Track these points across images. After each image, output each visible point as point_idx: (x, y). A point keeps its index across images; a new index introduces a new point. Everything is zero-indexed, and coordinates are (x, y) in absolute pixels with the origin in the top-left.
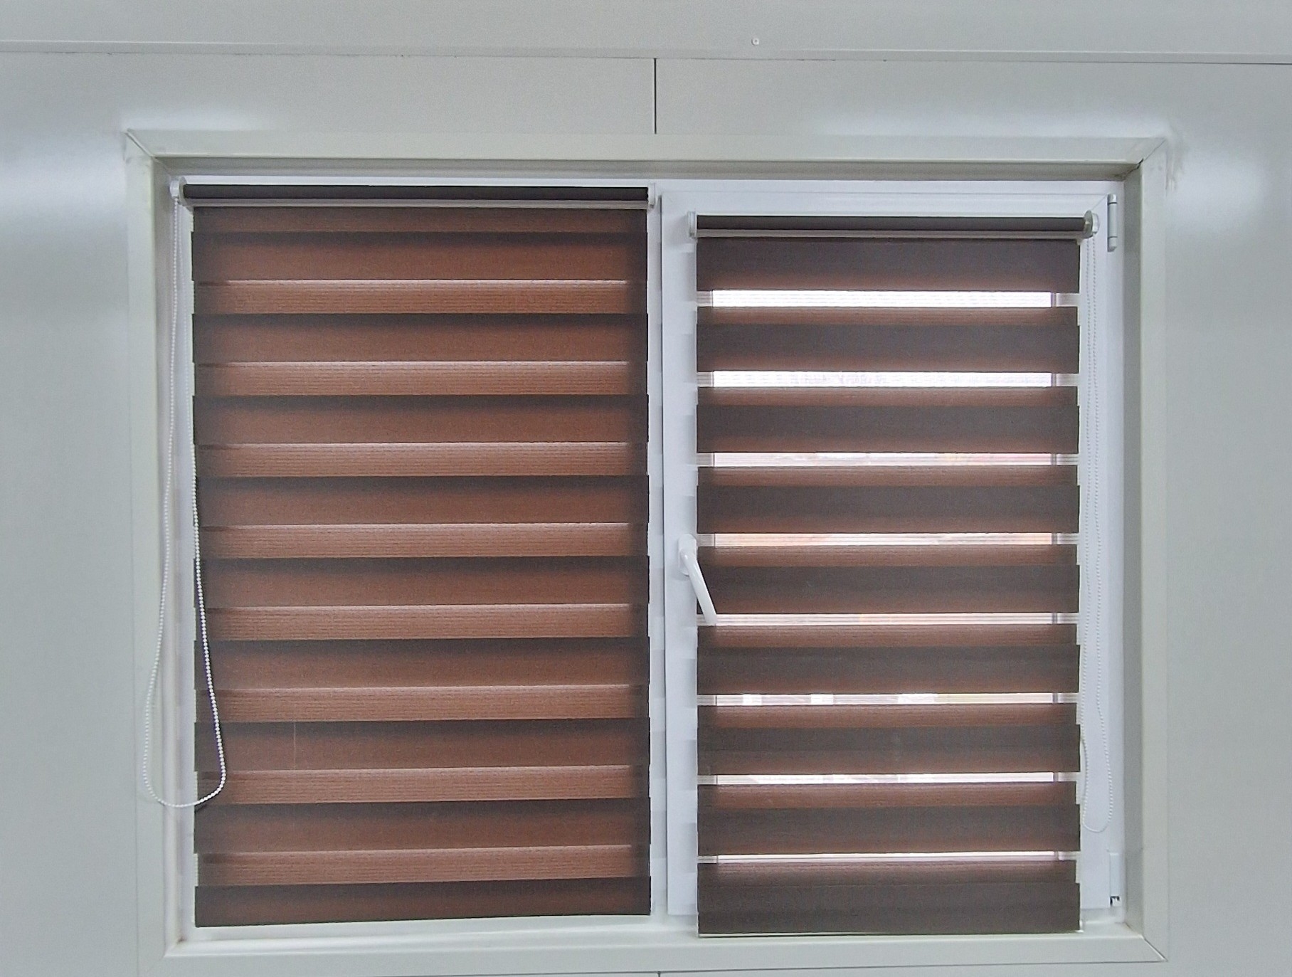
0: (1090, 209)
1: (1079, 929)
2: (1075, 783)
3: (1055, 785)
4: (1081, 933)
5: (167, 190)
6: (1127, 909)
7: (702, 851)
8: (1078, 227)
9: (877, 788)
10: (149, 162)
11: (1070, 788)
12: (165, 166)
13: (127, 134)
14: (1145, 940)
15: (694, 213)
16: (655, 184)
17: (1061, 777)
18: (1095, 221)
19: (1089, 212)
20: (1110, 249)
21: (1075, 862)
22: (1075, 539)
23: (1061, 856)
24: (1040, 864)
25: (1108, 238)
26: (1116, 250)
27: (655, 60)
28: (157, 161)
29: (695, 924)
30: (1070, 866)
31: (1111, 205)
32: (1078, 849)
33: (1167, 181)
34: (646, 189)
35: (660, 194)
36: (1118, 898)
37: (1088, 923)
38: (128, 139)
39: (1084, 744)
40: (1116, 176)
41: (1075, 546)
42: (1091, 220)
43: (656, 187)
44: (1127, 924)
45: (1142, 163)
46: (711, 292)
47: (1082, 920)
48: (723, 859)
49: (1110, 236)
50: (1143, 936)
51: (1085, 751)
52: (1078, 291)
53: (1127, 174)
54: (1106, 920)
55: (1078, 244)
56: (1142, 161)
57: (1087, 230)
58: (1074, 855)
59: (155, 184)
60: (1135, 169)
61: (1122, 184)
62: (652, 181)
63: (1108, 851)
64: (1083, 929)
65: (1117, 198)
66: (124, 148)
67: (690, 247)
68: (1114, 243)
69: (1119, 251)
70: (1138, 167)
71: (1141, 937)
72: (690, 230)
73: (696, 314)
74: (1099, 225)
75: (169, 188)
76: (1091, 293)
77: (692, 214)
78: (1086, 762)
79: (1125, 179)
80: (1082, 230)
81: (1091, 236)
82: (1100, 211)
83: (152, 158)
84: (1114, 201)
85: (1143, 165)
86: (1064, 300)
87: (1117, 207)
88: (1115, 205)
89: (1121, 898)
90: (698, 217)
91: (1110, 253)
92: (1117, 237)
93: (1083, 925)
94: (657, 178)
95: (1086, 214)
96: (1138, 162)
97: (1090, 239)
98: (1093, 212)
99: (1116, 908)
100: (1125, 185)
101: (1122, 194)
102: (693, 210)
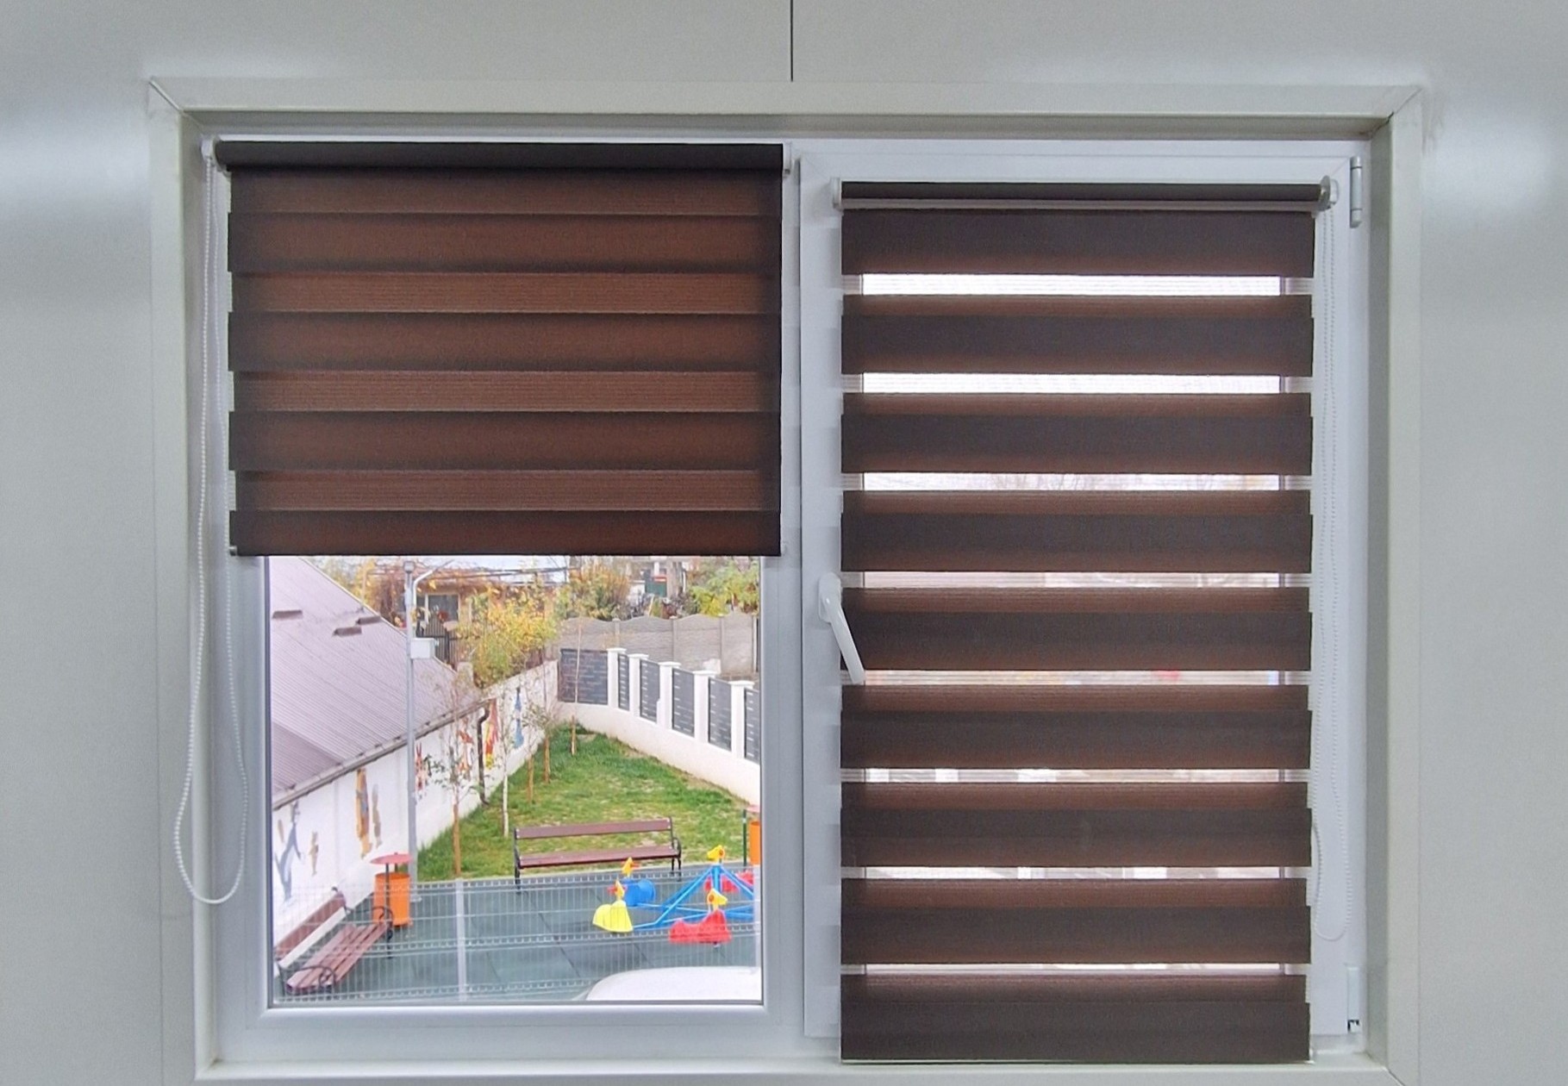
0: (1326, 174)
1: (1308, 1059)
2: (1305, 880)
3: (1281, 881)
4: (1311, 1064)
5: (197, 150)
6: (1368, 1035)
7: (847, 958)
8: (1311, 196)
9: (1060, 883)
10: (177, 117)
11: (1299, 886)
12: (196, 121)
13: (150, 83)
14: (1390, 1072)
15: (839, 179)
16: (791, 143)
17: (1288, 872)
18: (1333, 189)
19: (1326, 179)
20: (1353, 225)
21: (1304, 977)
22: (1308, 580)
23: (1288, 969)
24: (1260, 980)
25: (1351, 211)
26: (1361, 225)
28: (186, 115)
29: (837, 1050)
30: (1299, 982)
31: (1355, 170)
32: (1308, 961)
33: (1424, 141)
34: (781, 147)
35: (797, 157)
36: (1358, 1022)
37: (1319, 1052)
38: (151, 90)
39: (1316, 833)
40: (1361, 134)
41: (1307, 590)
42: (1328, 188)
43: (794, 148)
44: (1369, 1055)
45: (1393, 117)
46: (860, 276)
47: (1313, 1049)
48: (873, 969)
49: (1353, 207)
50: (1387, 1066)
51: (1318, 842)
52: (1311, 276)
53: (1374, 131)
54: (1342, 1050)
55: (1313, 217)
56: (1391, 115)
57: (1322, 200)
58: (1302, 969)
59: (183, 144)
60: (1384, 125)
61: (1368, 144)
62: (789, 140)
63: (1346, 964)
64: (1314, 1060)
65: (1362, 162)
66: (147, 100)
67: (834, 222)
68: (1357, 216)
69: (1364, 228)
70: (1388, 122)
71: (1385, 1069)
72: (834, 199)
73: (842, 304)
74: (1338, 193)
75: (200, 149)
76: (1329, 275)
77: (836, 181)
78: (1320, 855)
79: (1372, 137)
80: (1317, 200)
81: (1329, 207)
82: (1341, 178)
83: (180, 112)
84: (1359, 165)
85: (1394, 120)
86: (1294, 286)
87: (1362, 173)
88: (1359, 170)
89: (1360, 1023)
90: (844, 184)
91: (1353, 230)
92: (1361, 209)
93: (1315, 1054)
94: (794, 137)
95: (1323, 181)
96: (1388, 115)
97: (1327, 212)
98: (1332, 177)
99: (1354, 1034)
100: (1372, 146)
101: (1367, 157)
102: (838, 175)
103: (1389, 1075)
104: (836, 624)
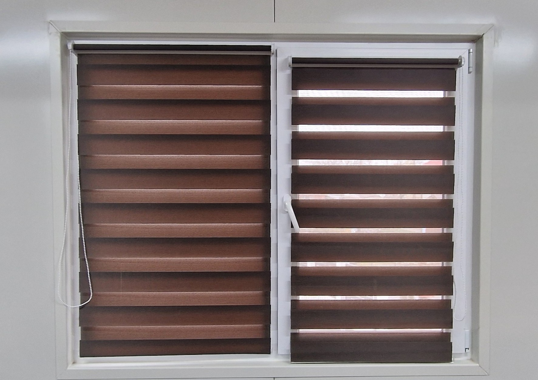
1: (451, 362)
2: (451, 300)
3: (442, 301)
6: (472, 353)
7: (293, 327)
8: (455, 63)
10: (59, 34)
11: (449, 302)
12: (66, 36)
13: (50, 23)
14: (480, 366)
15: (291, 56)
17: (445, 298)
18: (463, 60)
19: (460, 56)
21: (450, 333)
22: (452, 197)
23: (444, 331)
24: (435, 334)
25: (469, 68)
26: (472, 73)
28: (62, 34)
29: (289, 358)
30: (448, 335)
32: (452, 328)
33: (494, 43)
34: (270, 46)
35: (276, 49)
37: (456, 359)
39: (455, 284)
40: (472, 41)
41: (452, 200)
42: (461, 60)
43: (275, 45)
44: (472, 360)
46: (298, 91)
47: (453, 358)
48: (301, 331)
51: (455, 287)
52: (455, 90)
53: (477, 40)
54: (463, 358)
55: (456, 70)
56: (484, 34)
57: (459, 64)
58: (450, 330)
59: (61, 44)
62: (273, 43)
63: (465, 329)
64: (454, 362)
65: (473, 50)
66: (49, 28)
67: (289, 71)
68: (471, 70)
69: (473, 74)
70: (482, 37)
71: (478, 365)
72: (289, 64)
73: (291, 100)
74: (464, 62)
75: (67, 46)
76: (461, 91)
78: (456, 291)
79: (476, 42)
80: (457, 64)
81: (461, 66)
82: (465, 56)
84: (471, 51)
85: (484, 36)
86: (449, 94)
88: (471, 53)
89: (469, 349)
90: (293, 58)
91: (469, 74)
92: (472, 67)
93: (454, 360)
94: (275, 42)
96: (482, 34)
97: (461, 68)
98: (462, 56)
99: (467, 353)
100: (476, 45)
101: (475, 49)
102: (290, 56)
104: (290, 212)
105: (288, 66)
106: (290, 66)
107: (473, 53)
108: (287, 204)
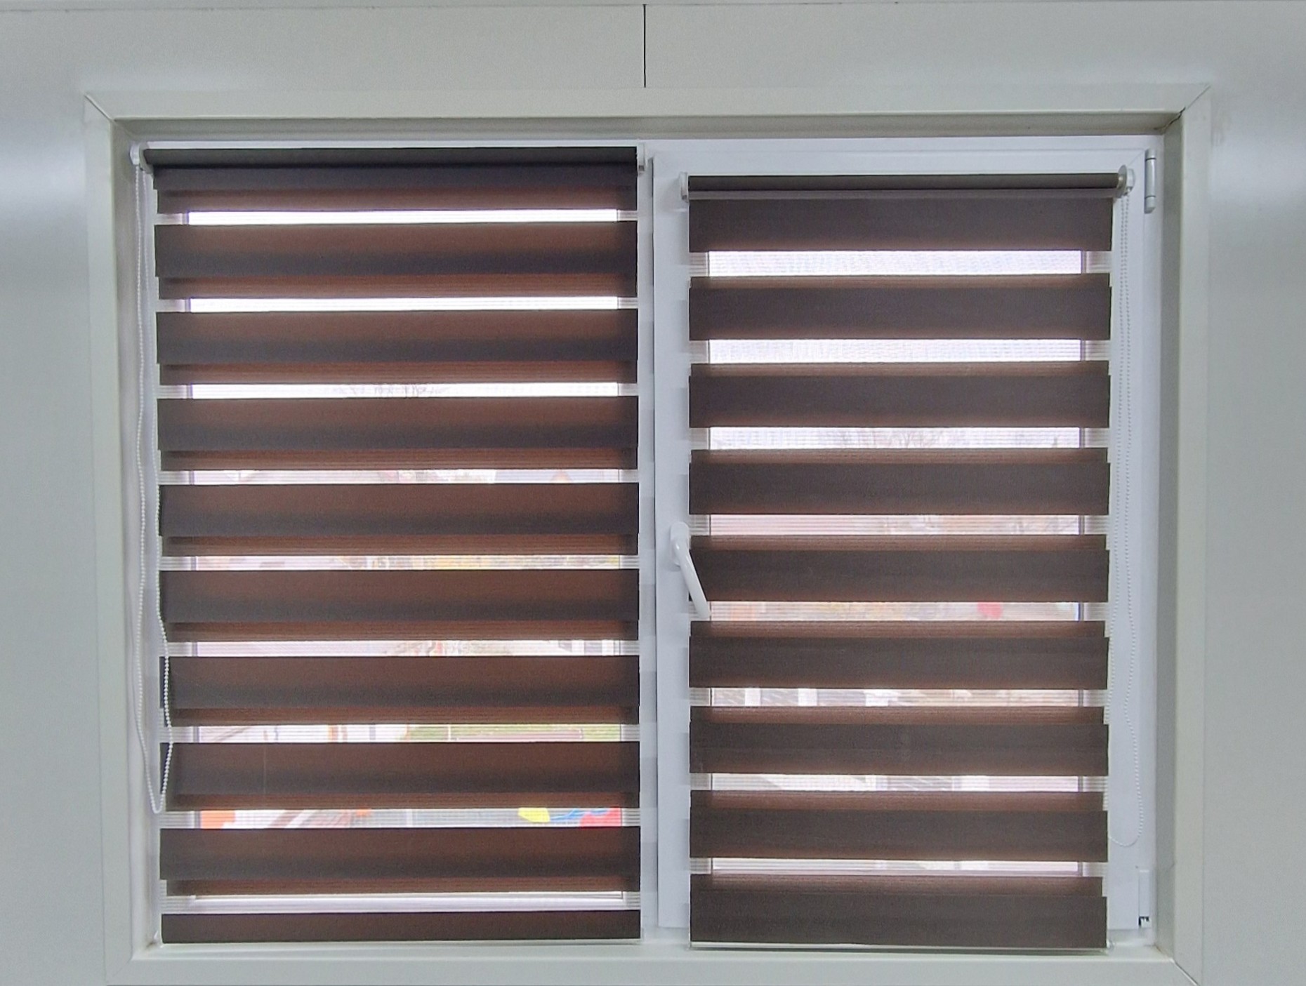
0: (1123, 163)
1: (1106, 951)
4: (1108, 955)
5: (128, 158)
6: (1157, 931)
7: (695, 854)
8: (1110, 185)
10: (109, 126)
12: (127, 129)
13: (86, 98)
14: (1177, 964)
15: (686, 173)
16: (643, 145)
18: (1129, 178)
19: (1123, 167)
20: (1148, 211)
21: (1101, 877)
23: (1085, 870)
25: (1146, 198)
26: (1154, 211)
27: (645, 6)
28: (118, 125)
29: (687, 938)
31: (1149, 161)
34: (635, 149)
35: (649, 156)
36: (1147, 919)
37: (1119, 944)
38: (86, 102)
40: (1156, 129)
42: (1125, 176)
43: (646, 149)
44: (1157, 947)
45: (1184, 112)
47: (1110, 941)
49: (1148, 195)
50: (1174, 959)
52: (1110, 250)
53: (1167, 126)
54: (1134, 942)
55: (1110, 204)
56: (1184, 109)
57: (1120, 188)
58: (1100, 869)
59: (114, 150)
60: (1176, 120)
61: (1162, 137)
62: (641, 141)
63: (1138, 868)
64: (1110, 951)
65: (1156, 153)
66: (83, 113)
67: (683, 211)
68: (1152, 202)
69: (1157, 213)
70: (1180, 117)
71: (1172, 960)
72: (682, 193)
75: (129, 154)
77: (683, 176)
79: (1165, 132)
80: (1115, 187)
81: (1126, 194)
82: (1137, 166)
83: (111, 121)
84: (1153, 157)
85: (1185, 115)
86: (1094, 261)
87: (1155, 164)
88: (1153, 161)
89: (1150, 919)
90: (691, 177)
91: (1147, 215)
92: (1154, 196)
93: (1112, 947)
94: (646, 139)
95: (1120, 170)
96: (1180, 111)
97: (1125, 198)
98: (1129, 167)
99: (1145, 929)
100: (1165, 139)
101: (1161, 149)
102: (684, 171)
103: (1176, 965)
104: (685, 567)
105: (680, 198)
106: (684, 197)
107: (1158, 159)
108: (678, 547)
